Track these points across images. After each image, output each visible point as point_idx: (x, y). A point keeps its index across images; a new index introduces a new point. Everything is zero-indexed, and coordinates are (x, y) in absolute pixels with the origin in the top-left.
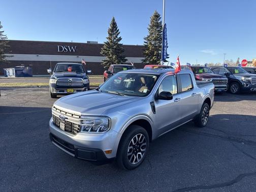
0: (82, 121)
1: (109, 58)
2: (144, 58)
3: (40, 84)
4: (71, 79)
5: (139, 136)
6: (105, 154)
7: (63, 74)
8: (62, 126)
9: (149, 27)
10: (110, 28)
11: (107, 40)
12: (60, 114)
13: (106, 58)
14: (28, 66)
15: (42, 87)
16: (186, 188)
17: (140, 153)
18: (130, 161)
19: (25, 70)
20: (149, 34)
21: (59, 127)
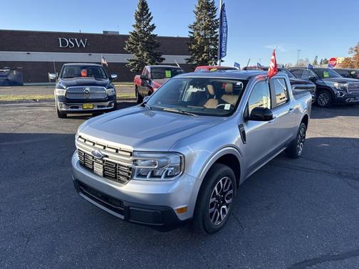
0: (135, 161)
1: (138, 56)
2: (189, 57)
3: (38, 97)
4: (88, 88)
5: (224, 181)
6: (178, 214)
7: (74, 81)
8: (99, 169)
9: (196, 10)
10: (138, 10)
11: (133, 29)
12: (93, 149)
13: (133, 56)
14: (16, 69)
15: (40, 101)
16: (306, 261)
17: (225, 207)
18: (212, 221)
19: (11, 74)
20: (196, 21)
21: (92, 170)
